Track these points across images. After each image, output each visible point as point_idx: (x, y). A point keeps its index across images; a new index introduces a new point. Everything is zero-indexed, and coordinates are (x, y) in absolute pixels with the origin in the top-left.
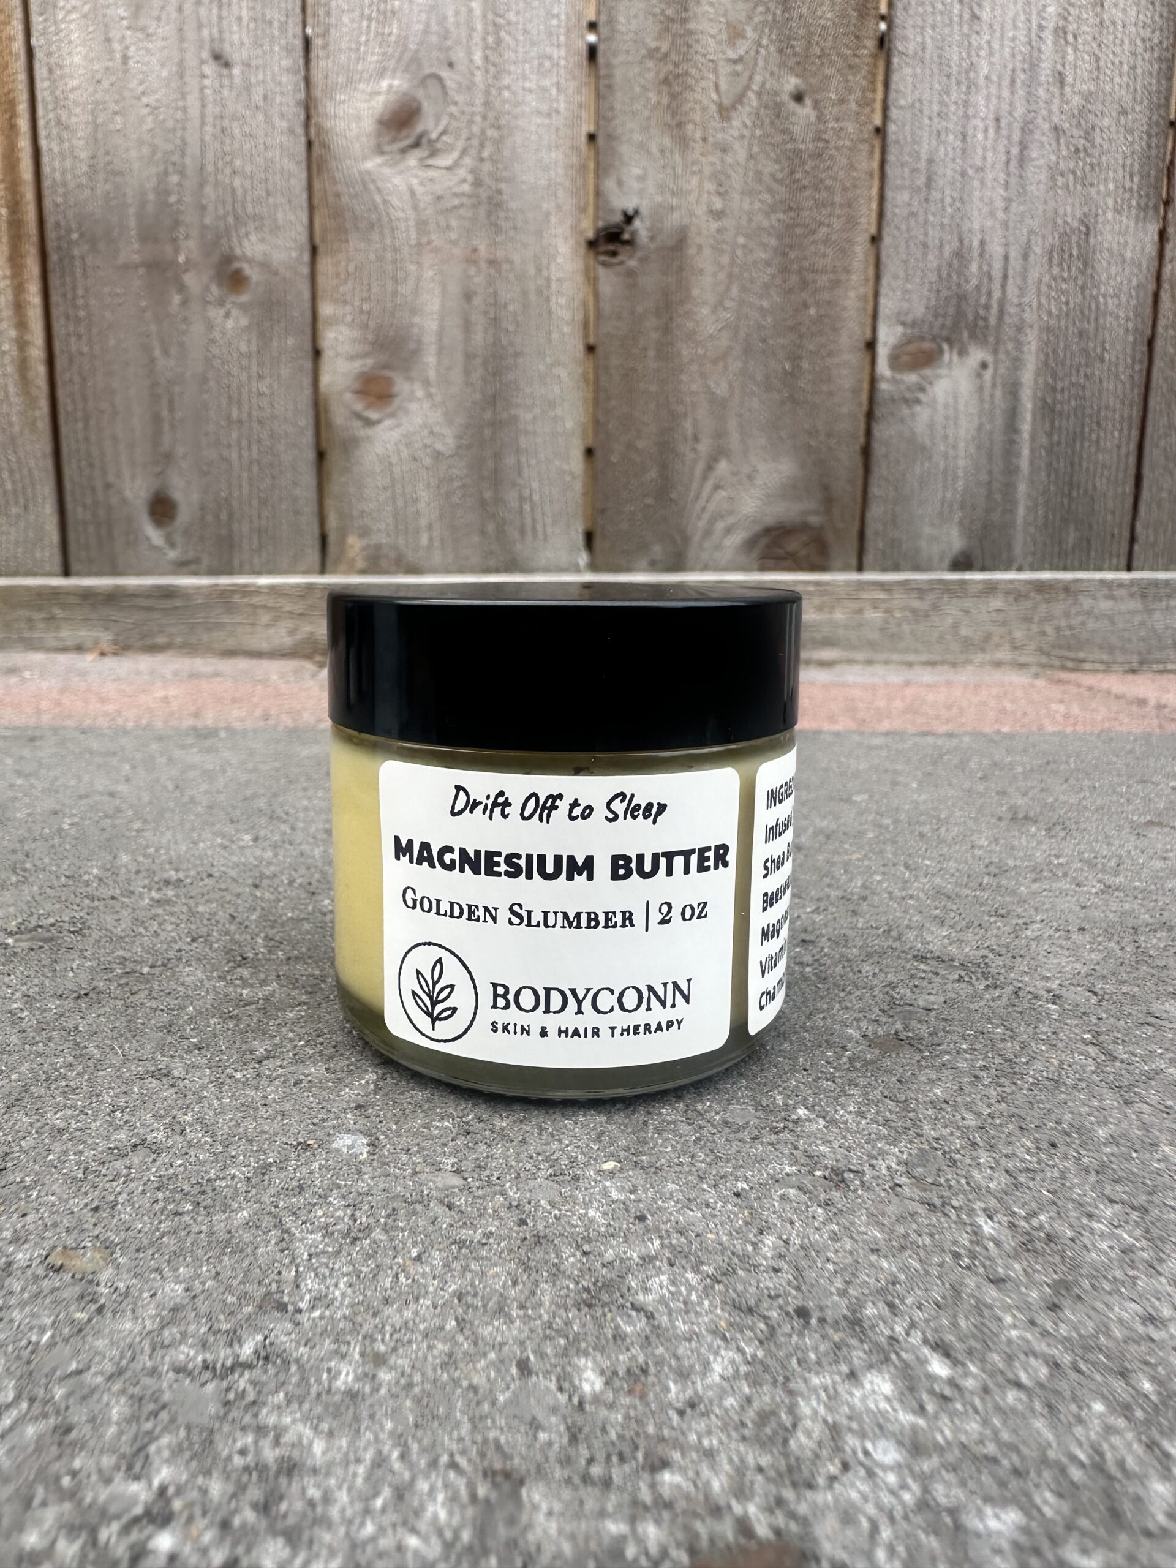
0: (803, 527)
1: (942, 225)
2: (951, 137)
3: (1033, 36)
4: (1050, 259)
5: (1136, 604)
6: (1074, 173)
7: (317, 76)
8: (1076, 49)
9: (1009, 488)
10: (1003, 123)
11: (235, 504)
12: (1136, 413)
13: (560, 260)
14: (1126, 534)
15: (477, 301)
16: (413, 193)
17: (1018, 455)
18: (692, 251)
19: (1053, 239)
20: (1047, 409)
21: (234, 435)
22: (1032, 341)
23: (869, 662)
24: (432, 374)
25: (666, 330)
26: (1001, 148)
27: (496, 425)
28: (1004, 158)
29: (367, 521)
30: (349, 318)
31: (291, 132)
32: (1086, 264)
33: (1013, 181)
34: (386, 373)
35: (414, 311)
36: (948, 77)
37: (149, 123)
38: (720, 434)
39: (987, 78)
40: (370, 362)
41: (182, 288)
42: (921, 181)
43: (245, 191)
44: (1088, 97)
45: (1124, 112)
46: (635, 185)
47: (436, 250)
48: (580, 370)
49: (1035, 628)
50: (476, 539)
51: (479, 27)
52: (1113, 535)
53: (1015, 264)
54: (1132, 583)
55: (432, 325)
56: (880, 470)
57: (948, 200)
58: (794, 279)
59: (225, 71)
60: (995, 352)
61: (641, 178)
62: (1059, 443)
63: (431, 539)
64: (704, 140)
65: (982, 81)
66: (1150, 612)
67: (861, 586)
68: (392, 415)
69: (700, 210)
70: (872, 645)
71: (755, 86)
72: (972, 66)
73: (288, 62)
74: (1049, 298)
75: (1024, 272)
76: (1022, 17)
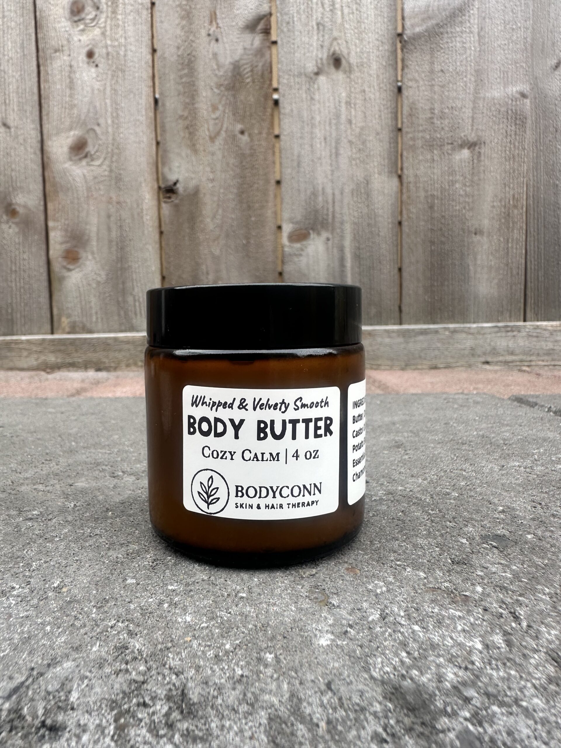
1: (306, 182)
2: (306, 146)
3: (337, 105)
4: (353, 195)
5: (401, 340)
6: (359, 159)
7: (45, 131)
8: (355, 110)
10: (328, 139)
11: (14, 305)
13: (147, 201)
14: (397, 309)
15: (112, 219)
16: (84, 175)
17: (346, 277)
18: (201, 196)
19: (353, 186)
20: (357, 257)
21: (13, 276)
22: (348, 228)
24: (95, 249)
25: (192, 228)
26: (328, 150)
27: (123, 270)
28: (328, 154)
29: (70, 311)
30: (60, 227)
31: (35, 153)
32: (368, 196)
33: (334, 163)
34: (76, 249)
35: (86, 224)
36: (303, 122)
39: (320, 122)
40: (68, 245)
42: (295, 164)
43: (16, 178)
44: (362, 128)
45: (378, 134)
46: (176, 170)
47: (96, 199)
50: (116, 318)
51: (110, 110)
52: (391, 311)
53: (338, 197)
54: (398, 331)
55: (94, 229)
57: (307, 172)
58: (245, 206)
59: (8, 130)
60: (332, 233)
61: (179, 167)
63: (97, 318)
64: (204, 151)
65: (317, 124)
66: (407, 343)
68: (79, 267)
69: (204, 179)
71: (224, 129)
72: (313, 118)
73: (32, 126)
74: (353, 210)
75: (342, 201)
76: (332, 98)
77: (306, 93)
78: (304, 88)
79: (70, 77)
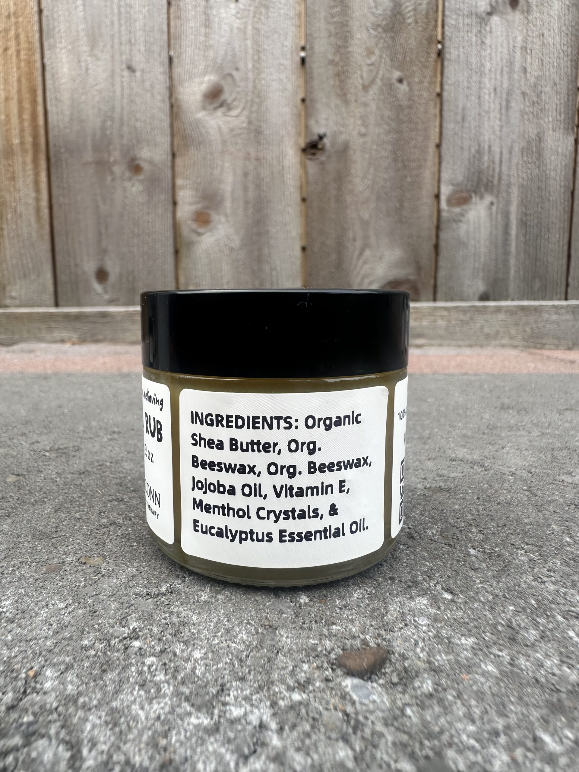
0: (406, 281)
1: (470, 139)
2: (473, 98)
3: (511, 50)
4: (523, 154)
5: (569, 317)
6: (532, 113)
7: (175, 75)
8: (531, 56)
9: (506, 262)
10: (498, 90)
11: (136, 273)
12: (567, 225)
13: (288, 157)
14: (564, 283)
15: (250, 177)
16: (220, 128)
17: (510, 245)
18: (351, 152)
19: (523, 144)
20: (523, 224)
21: (136, 241)
22: (515, 192)
23: (440, 345)
24: (229, 211)
25: (339, 189)
26: (497, 102)
27: (259, 234)
28: (498, 107)
29: (198, 281)
30: (190, 186)
31: (163, 101)
32: (540, 155)
33: (504, 118)
34: (207, 211)
35: (220, 182)
36: (471, 70)
37: (97, 98)
38: (366, 238)
39: (490, 70)
40: (199, 206)
41: (112, 173)
42: (459, 118)
43: (141, 129)
44: (538, 78)
45: (555, 84)
46: (323, 122)
47: (231, 154)
48: (299, 209)
49: (520, 328)
51: (250, 52)
52: (557, 284)
53: (506, 156)
54: (568, 307)
55: (229, 189)
56: (443, 253)
57: (473, 127)
58: (400, 165)
59: (133, 74)
60: (497, 197)
61: (327, 119)
62: (530, 240)
64: (356, 101)
65: (487, 72)
66: (576, 320)
67: (435, 308)
68: (210, 230)
69: (355, 133)
70: (441, 337)
71: (380, 76)
72: (482, 65)
73: (161, 70)
74: (522, 171)
75: (510, 160)
76: (505, 42)
77: (476, 36)
78: (474, 30)
79: (205, 13)
